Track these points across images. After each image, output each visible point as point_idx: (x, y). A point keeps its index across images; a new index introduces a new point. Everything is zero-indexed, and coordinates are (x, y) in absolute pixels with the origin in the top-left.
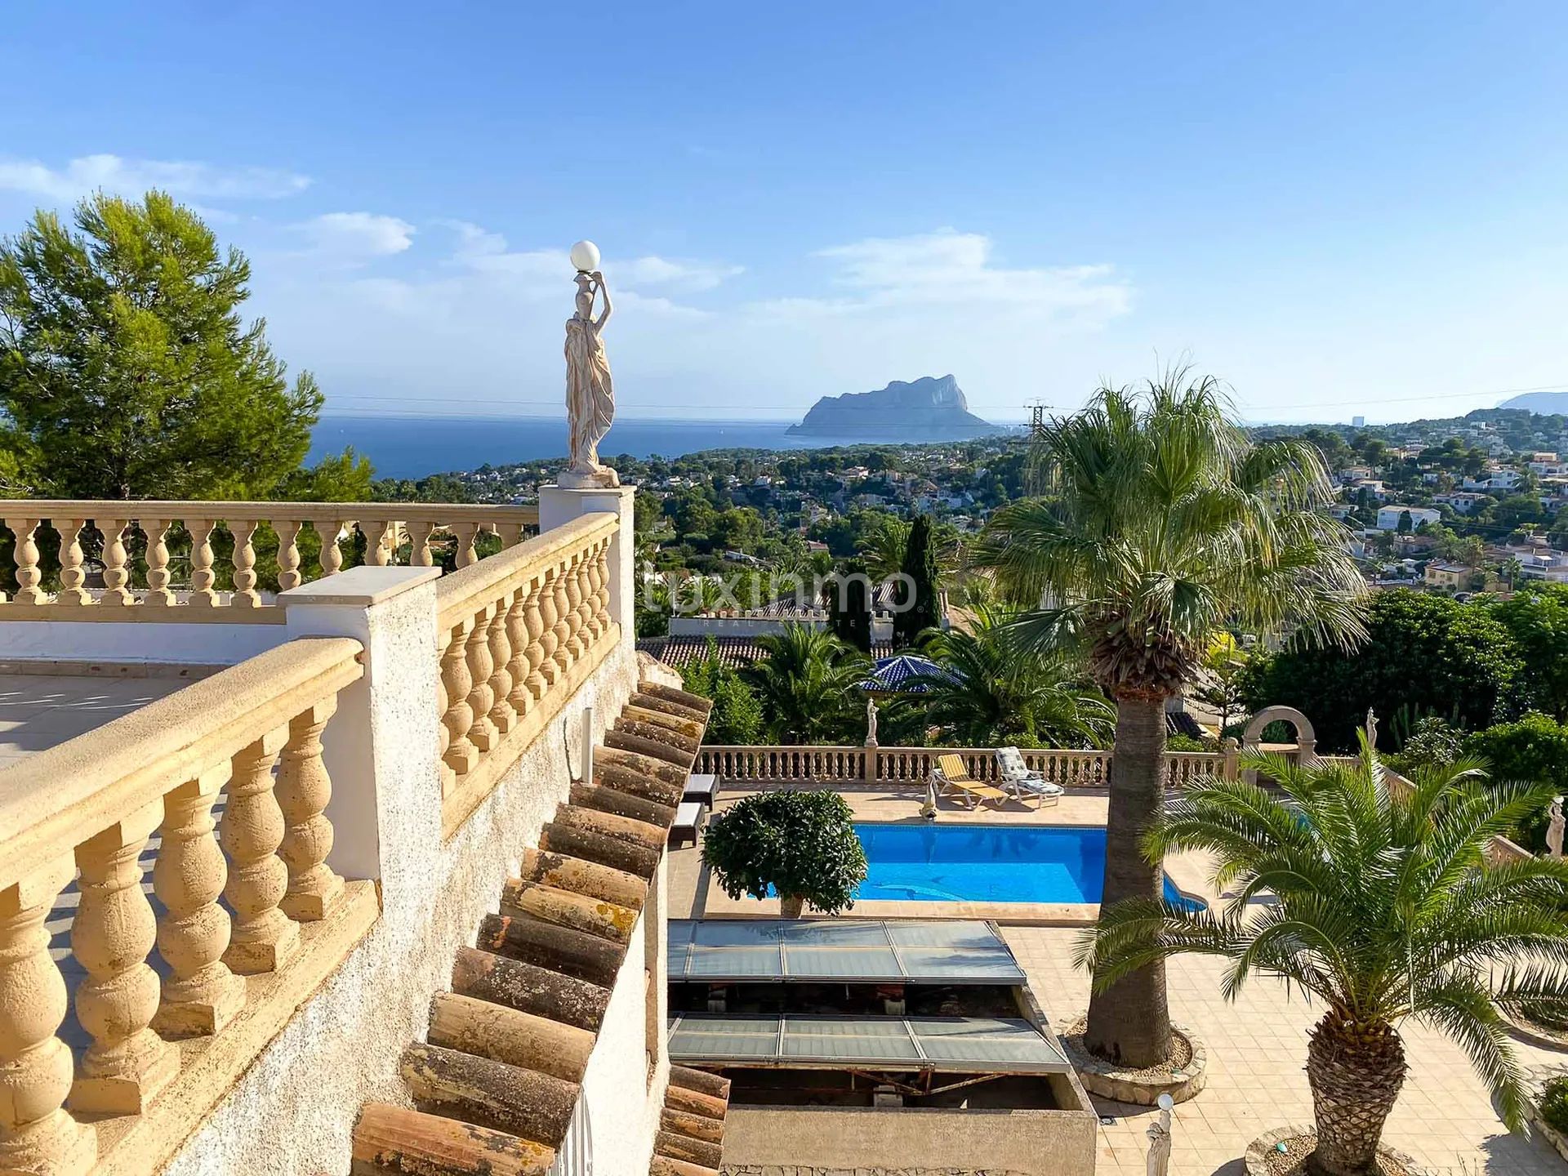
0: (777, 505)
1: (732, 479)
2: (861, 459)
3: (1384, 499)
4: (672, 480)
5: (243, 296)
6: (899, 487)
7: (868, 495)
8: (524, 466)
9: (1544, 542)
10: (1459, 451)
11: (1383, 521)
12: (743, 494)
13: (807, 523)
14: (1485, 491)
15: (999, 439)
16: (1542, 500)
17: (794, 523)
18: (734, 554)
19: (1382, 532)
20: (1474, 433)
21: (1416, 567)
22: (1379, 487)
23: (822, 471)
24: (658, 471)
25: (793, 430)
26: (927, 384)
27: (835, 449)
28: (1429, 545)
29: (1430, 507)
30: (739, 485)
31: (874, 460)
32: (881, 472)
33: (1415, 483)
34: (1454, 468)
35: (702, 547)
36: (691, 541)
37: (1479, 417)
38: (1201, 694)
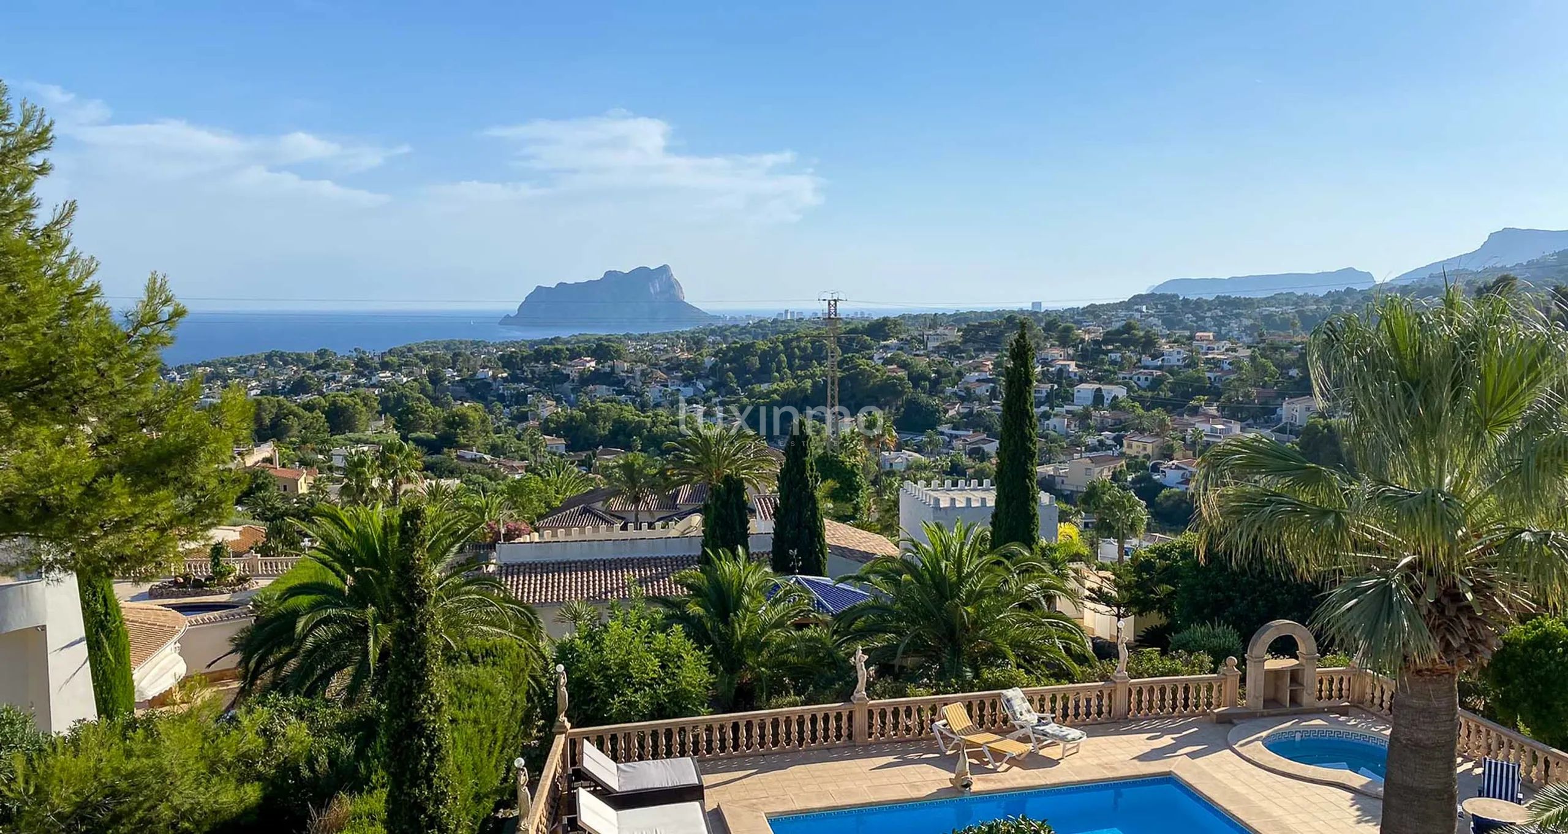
0: (501, 398)
1: (449, 373)
2: (587, 350)
3: (1078, 378)
4: (381, 375)
5: (43, 170)
6: (628, 377)
7: (597, 386)
8: (208, 365)
9: (1215, 413)
10: (1136, 332)
11: (1079, 398)
12: (462, 389)
13: (536, 416)
14: (1159, 368)
15: (719, 328)
16: (1208, 374)
17: (523, 417)
18: (469, 454)
19: (1081, 408)
20: (1137, 315)
21: (1114, 439)
22: (1072, 367)
23: (547, 362)
24: (366, 366)
25: (507, 320)
26: (642, 273)
27: (556, 339)
28: (1122, 418)
29: (1117, 384)
30: (457, 379)
31: (601, 351)
32: (610, 363)
33: (1102, 362)
34: (1132, 348)
35: (432, 447)
36: (418, 442)
37: (1139, 300)
38: (1094, 595)
